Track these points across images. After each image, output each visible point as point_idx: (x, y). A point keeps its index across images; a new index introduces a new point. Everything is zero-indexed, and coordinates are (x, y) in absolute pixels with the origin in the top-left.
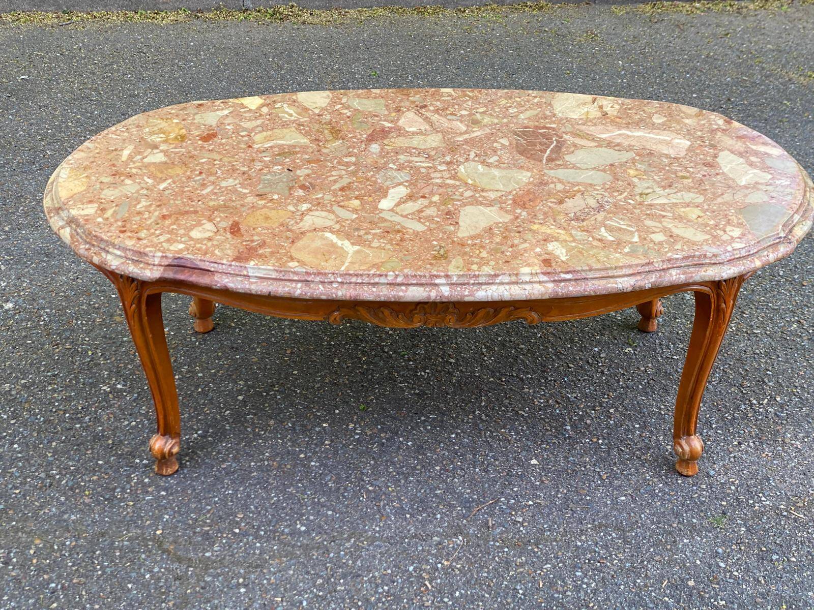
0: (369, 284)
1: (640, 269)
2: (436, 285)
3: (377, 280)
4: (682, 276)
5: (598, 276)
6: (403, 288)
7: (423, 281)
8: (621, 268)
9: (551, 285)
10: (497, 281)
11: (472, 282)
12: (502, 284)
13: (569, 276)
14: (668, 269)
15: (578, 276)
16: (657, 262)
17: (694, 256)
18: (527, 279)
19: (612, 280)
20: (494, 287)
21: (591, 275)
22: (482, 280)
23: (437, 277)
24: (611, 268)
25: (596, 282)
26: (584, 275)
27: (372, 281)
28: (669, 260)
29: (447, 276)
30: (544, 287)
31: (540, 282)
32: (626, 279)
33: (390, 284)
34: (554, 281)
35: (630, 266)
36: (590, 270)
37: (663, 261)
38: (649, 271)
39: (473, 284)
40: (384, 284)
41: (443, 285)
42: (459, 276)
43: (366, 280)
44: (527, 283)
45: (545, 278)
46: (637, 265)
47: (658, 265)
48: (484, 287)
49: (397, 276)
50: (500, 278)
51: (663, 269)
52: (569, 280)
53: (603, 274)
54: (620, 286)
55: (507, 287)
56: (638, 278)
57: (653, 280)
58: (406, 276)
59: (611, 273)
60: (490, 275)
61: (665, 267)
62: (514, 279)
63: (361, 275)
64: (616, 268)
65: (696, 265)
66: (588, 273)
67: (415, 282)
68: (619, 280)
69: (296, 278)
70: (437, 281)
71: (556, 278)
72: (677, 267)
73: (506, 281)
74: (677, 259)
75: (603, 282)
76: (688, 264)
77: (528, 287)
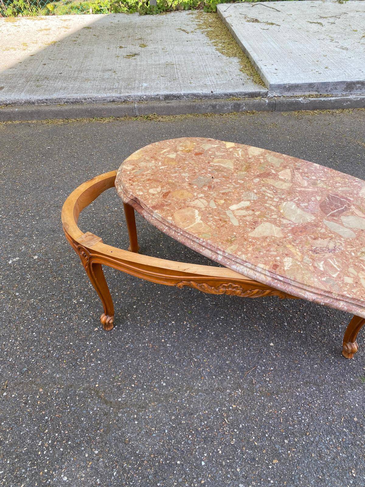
0: (192, 240)
1: (322, 293)
2: (218, 254)
3: (195, 239)
4: (345, 307)
5: (297, 285)
6: (204, 248)
7: (213, 249)
8: (312, 287)
9: (270, 279)
10: (245, 265)
11: (233, 259)
12: (246, 267)
13: (281, 279)
14: (340, 300)
15: (287, 281)
16: (335, 294)
17: (359, 300)
18: (260, 270)
19: (303, 291)
20: (242, 267)
21: (293, 283)
22: (238, 261)
23: (220, 250)
24: (306, 285)
25: (294, 288)
26: (289, 281)
27: (193, 239)
28: (343, 296)
29: (224, 252)
30: (266, 278)
31: (265, 275)
32: (312, 294)
33: (200, 244)
34: (273, 278)
35: (318, 289)
36: (294, 281)
37: (339, 295)
38: (327, 296)
39: (234, 261)
40: (197, 243)
41: (220, 255)
42: (229, 254)
43: (191, 238)
44: (258, 272)
45: (269, 274)
46: (322, 290)
47: (334, 296)
48: (237, 264)
49: (203, 242)
50: (247, 264)
51: (337, 299)
52: (281, 281)
53: (301, 286)
54: (306, 296)
55: (248, 270)
56: (319, 297)
57: (327, 302)
58: (207, 244)
59: (305, 287)
60: (243, 260)
61: (338, 298)
62: (253, 267)
63: (190, 235)
64: (309, 286)
65: (358, 305)
66: (292, 282)
67: (209, 248)
68: (308, 293)
69: (167, 224)
70: (219, 252)
71: (274, 277)
72: (346, 302)
73: (249, 266)
74: (348, 297)
75: (299, 290)
76: (353, 302)
77: (258, 274)
